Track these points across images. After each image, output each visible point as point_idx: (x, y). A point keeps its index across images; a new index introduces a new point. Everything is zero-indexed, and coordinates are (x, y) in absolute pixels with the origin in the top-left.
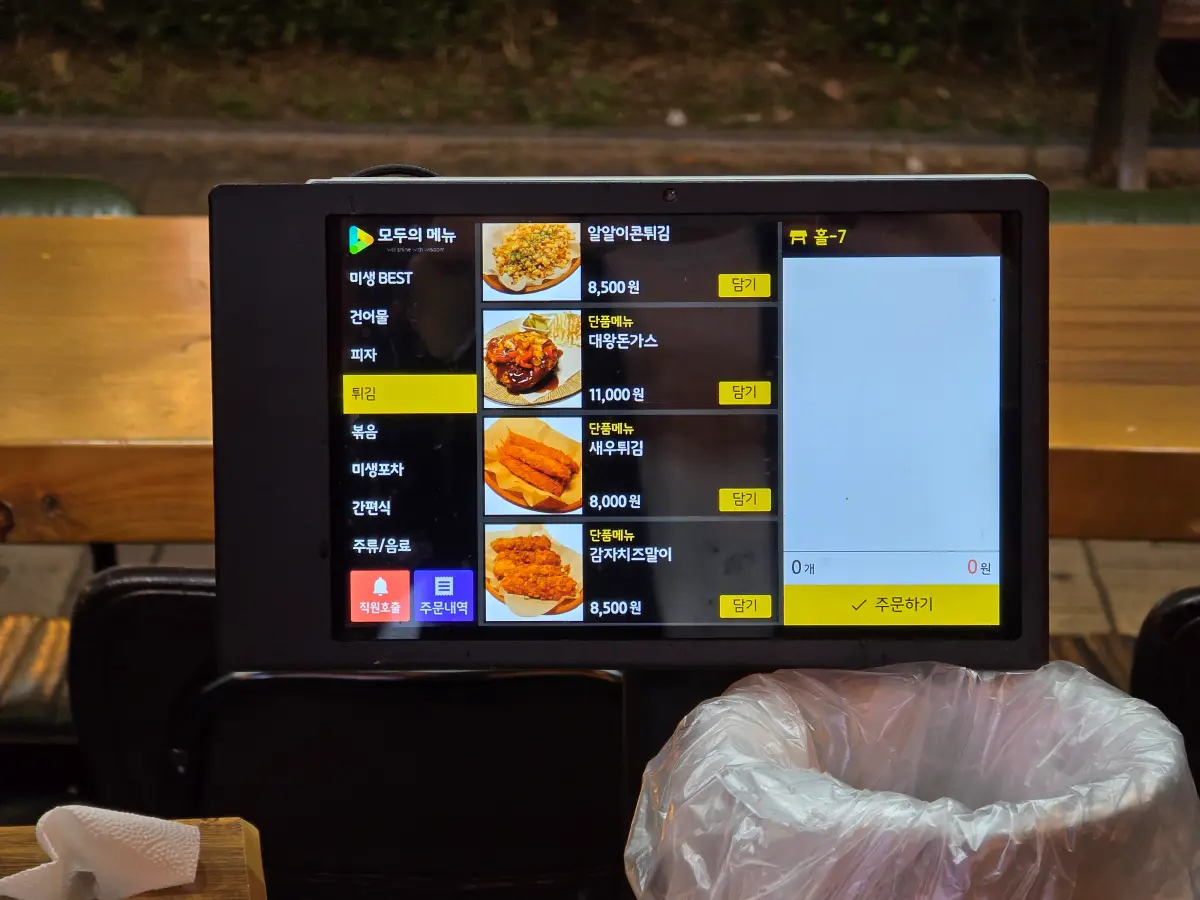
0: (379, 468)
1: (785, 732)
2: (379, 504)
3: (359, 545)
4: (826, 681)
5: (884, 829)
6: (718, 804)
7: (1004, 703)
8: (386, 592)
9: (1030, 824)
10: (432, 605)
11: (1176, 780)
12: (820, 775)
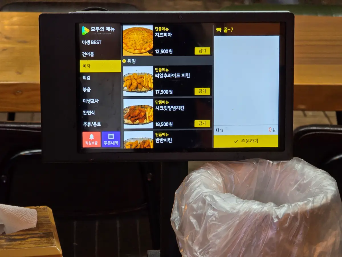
0: (91, 100)
1: (216, 180)
2: (91, 112)
3: (85, 124)
4: (227, 164)
5: (253, 212)
6: (200, 204)
7: (280, 171)
8: (93, 138)
9: (296, 210)
10: (107, 142)
11: (337, 196)
12: (231, 195)
